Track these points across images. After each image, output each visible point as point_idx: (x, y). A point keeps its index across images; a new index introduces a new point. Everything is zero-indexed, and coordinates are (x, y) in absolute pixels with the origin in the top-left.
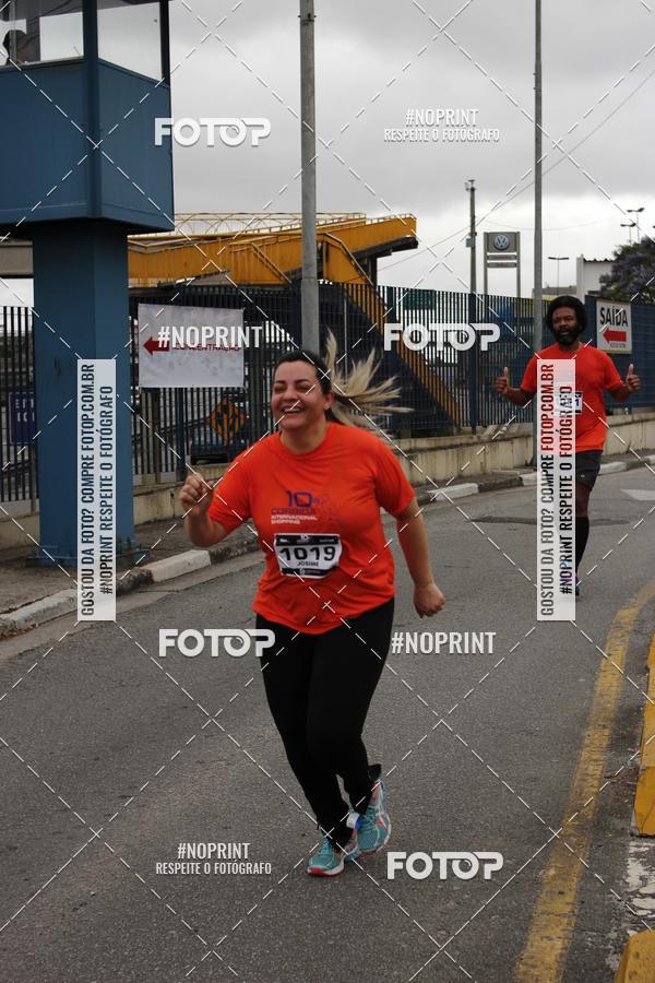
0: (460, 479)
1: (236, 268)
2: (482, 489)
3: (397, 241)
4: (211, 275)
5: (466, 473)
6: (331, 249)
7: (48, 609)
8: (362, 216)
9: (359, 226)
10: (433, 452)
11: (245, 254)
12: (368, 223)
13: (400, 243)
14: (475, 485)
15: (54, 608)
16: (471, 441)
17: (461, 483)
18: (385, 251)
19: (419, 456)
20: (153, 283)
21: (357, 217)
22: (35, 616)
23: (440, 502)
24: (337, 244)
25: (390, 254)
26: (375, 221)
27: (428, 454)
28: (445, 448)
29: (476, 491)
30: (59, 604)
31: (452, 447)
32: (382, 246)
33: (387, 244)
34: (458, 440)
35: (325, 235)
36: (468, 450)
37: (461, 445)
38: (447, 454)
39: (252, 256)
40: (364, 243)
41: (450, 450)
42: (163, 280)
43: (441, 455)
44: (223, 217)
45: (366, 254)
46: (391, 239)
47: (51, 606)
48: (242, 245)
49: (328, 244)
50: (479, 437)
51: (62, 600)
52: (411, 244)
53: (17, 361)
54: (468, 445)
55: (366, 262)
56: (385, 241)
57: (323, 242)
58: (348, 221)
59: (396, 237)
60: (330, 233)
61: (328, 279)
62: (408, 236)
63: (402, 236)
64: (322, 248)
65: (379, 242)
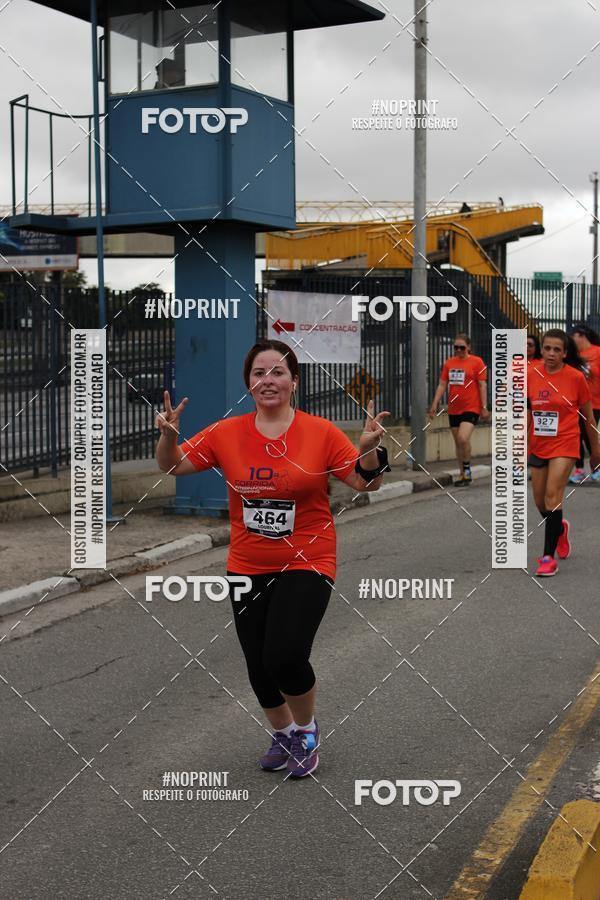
1: (372, 253)
3: (525, 228)
4: (349, 258)
6: (458, 238)
7: (178, 550)
9: (488, 215)
11: (380, 240)
13: (527, 230)
15: (182, 549)
18: (514, 236)
20: (297, 265)
21: (488, 206)
22: (166, 555)
24: (463, 233)
25: (517, 240)
30: (187, 546)
32: (510, 232)
33: (515, 231)
35: (452, 224)
39: (387, 242)
40: (494, 229)
42: (306, 263)
45: (495, 240)
46: (519, 226)
47: (179, 547)
48: (378, 231)
49: (454, 232)
51: (190, 543)
52: (539, 230)
55: (494, 247)
56: (513, 228)
57: (450, 231)
58: (481, 209)
59: (524, 225)
60: (458, 222)
61: (454, 264)
62: (536, 223)
63: (529, 224)
64: (449, 236)
65: (507, 229)
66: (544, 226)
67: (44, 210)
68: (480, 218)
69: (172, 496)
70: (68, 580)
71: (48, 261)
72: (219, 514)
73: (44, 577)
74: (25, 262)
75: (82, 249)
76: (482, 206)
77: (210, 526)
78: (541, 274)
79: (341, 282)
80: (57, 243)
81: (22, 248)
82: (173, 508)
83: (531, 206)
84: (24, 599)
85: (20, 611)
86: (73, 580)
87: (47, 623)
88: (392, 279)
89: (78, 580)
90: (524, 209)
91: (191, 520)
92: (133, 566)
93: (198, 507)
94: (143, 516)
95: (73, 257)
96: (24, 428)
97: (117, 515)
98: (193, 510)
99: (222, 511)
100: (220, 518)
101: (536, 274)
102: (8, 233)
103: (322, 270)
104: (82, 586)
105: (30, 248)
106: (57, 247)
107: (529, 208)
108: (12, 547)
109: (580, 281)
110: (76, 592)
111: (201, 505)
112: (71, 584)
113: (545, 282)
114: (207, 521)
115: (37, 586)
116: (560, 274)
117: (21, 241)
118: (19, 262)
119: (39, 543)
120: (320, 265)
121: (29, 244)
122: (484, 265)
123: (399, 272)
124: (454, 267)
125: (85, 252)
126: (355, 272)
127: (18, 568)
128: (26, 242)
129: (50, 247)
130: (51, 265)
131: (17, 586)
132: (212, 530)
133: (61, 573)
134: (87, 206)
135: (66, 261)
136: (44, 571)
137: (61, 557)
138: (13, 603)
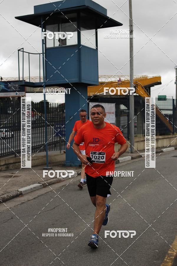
0: (170, 146)
2: (175, 149)
3: (156, 83)
5: (172, 145)
6: (138, 86)
8: (147, 76)
9: (145, 79)
10: (163, 139)
11: (115, 87)
12: (148, 78)
13: (157, 83)
14: (174, 148)
16: (173, 137)
17: (170, 147)
18: (153, 85)
19: (159, 140)
20: (91, 95)
21: (145, 76)
23: (165, 152)
24: (139, 85)
25: (154, 86)
26: (150, 78)
27: (162, 140)
28: (166, 138)
29: (174, 149)
31: (168, 138)
32: (152, 84)
33: (153, 84)
34: (169, 136)
35: (136, 82)
36: (172, 139)
37: (170, 138)
38: (167, 140)
40: (147, 83)
41: (167, 139)
42: (94, 94)
43: (165, 140)
44: (110, 76)
45: (148, 86)
46: (154, 82)
48: (115, 85)
49: (137, 84)
50: (175, 136)
52: (160, 83)
53: (55, 114)
54: (172, 137)
55: (147, 88)
56: (153, 83)
57: (136, 84)
58: (143, 77)
59: (156, 82)
60: (138, 81)
61: (137, 94)
62: (159, 81)
63: (157, 81)
64: (135, 86)
65: (151, 83)
66: (161, 82)
67: (15, 79)
68: (143, 80)
69: (65, 161)
70: (40, 184)
71: (16, 94)
72: (78, 166)
73: (33, 184)
74: (10, 94)
75: (26, 90)
76: (143, 76)
77: (76, 169)
78: (160, 96)
79: (104, 99)
80: (19, 89)
81: (9, 90)
82: (65, 165)
83: (158, 76)
84: (29, 190)
85: (28, 193)
86: (41, 184)
87: (36, 196)
88: (119, 98)
89: (43, 184)
90: (156, 77)
91: (70, 168)
92: (57, 180)
93: (72, 164)
94: (57, 167)
95: (24, 93)
96: (11, 143)
97: (49, 167)
98: (71, 165)
99: (79, 165)
100: (79, 167)
101: (158, 96)
102: (5, 86)
103: (99, 96)
104: (44, 186)
105: (11, 90)
106: (19, 90)
107: (157, 77)
108: (22, 176)
109: (171, 98)
110: (42, 188)
111: (73, 163)
112: (41, 186)
113: (162, 98)
114: (75, 168)
115: (32, 186)
116: (166, 96)
117: (9, 88)
118: (8, 94)
119: (30, 174)
120: (98, 94)
121: (11, 89)
122: (145, 94)
123: (121, 96)
124: (137, 95)
125: (27, 91)
126: (108, 96)
127: (25, 181)
128: (10, 88)
129: (17, 90)
130: (17, 95)
131: (26, 186)
132: (77, 170)
133: (38, 182)
134: (29, 78)
135: (22, 94)
136: (33, 182)
137: (37, 178)
138: (26, 191)
